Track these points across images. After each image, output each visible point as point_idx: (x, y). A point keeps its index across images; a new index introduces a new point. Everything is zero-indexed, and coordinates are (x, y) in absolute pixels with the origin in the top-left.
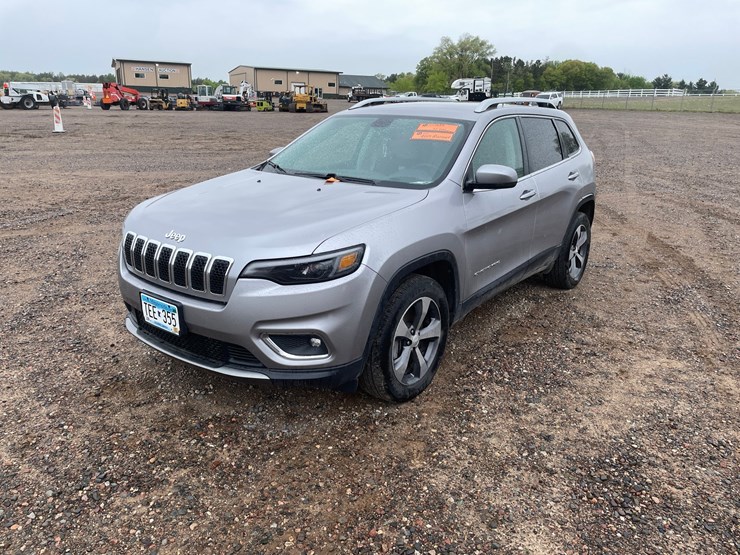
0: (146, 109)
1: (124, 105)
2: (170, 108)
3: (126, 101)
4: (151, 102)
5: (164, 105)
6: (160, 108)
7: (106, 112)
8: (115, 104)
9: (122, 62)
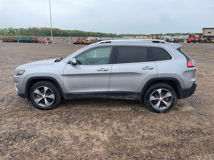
0: (202, 43)
1: (194, 41)
2: (210, 42)
3: (195, 40)
4: (204, 40)
5: (208, 42)
6: (206, 42)
7: (189, 44)
8: (191, 41)
9: (205, 29)
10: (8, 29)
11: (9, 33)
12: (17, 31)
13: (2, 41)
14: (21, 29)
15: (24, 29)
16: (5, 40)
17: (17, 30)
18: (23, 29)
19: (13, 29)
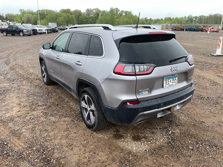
10: (187, 17)
11: (187, 21)
12: (196, 19)
13: (172, 29)
14: (201, 16)
15: (205, 16)
16: (174, 29)
17: (196, 17)
18: (203, 16)
19: (192, 17)
